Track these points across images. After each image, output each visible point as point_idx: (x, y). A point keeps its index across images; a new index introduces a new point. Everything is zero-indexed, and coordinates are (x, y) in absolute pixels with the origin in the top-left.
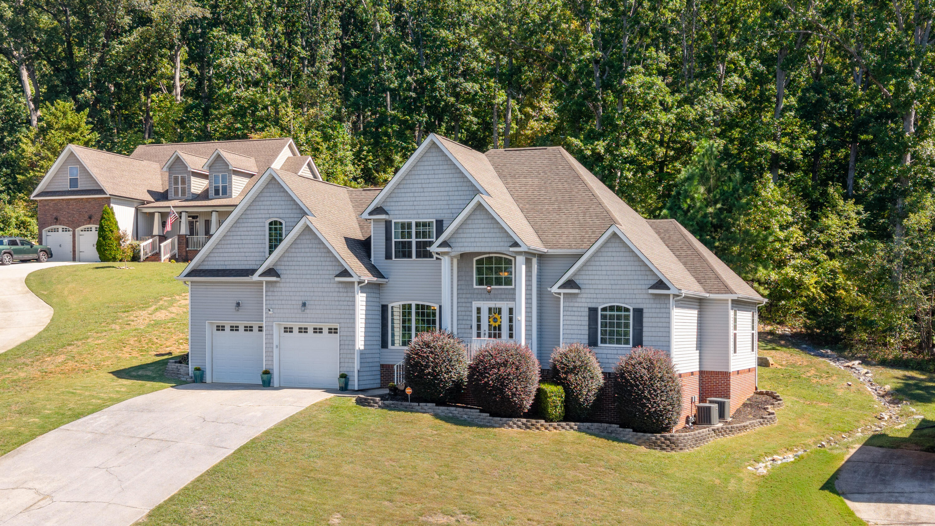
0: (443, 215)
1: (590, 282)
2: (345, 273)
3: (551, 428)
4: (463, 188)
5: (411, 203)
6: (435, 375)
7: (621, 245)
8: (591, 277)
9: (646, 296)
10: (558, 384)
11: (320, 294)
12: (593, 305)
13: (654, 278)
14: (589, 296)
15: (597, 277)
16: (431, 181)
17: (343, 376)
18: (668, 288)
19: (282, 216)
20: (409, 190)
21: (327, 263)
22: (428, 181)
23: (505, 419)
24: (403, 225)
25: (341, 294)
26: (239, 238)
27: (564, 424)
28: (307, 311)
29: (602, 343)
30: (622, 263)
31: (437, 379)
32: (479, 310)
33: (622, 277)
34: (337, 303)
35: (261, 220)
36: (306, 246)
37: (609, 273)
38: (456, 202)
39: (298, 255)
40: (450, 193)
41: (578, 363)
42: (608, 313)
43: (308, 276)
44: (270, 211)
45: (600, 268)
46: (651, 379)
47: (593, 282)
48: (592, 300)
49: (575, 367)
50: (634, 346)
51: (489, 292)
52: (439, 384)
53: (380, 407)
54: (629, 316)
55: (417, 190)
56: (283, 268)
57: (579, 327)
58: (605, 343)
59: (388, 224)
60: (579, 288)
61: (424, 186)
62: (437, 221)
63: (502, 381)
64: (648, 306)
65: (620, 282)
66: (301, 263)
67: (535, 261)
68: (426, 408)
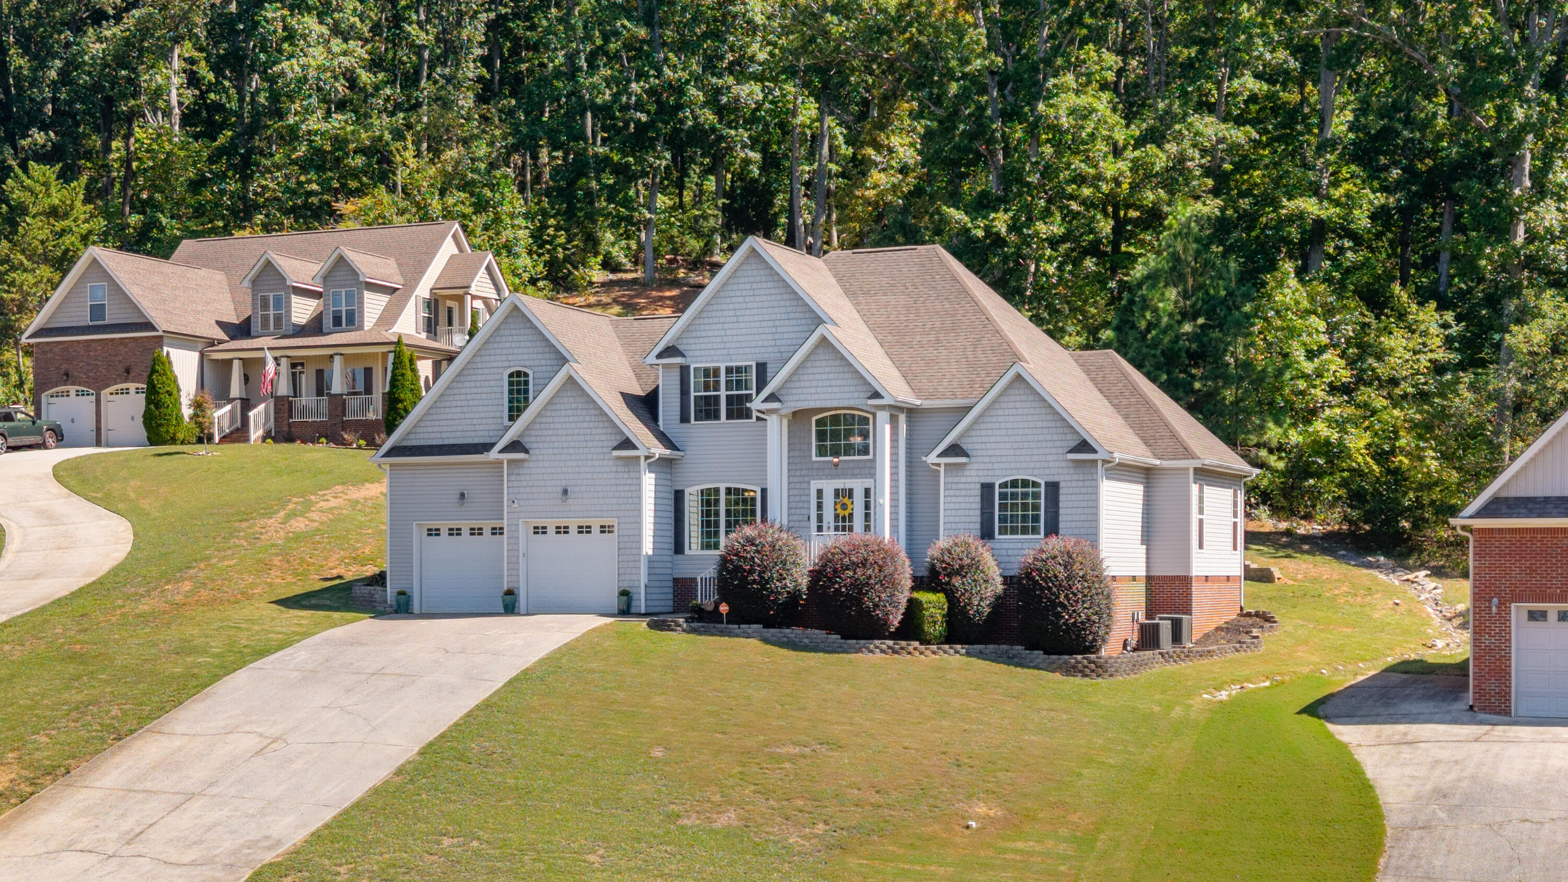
0: (766, 355)
1: (983, 446)
2: (627, 444)
3: (928, 652)
4: (797, 315)
5: (719, 339)
6: (764, 583)
7: (1028, 392)
8: (985, 439)
9: (1064, 464)
10: (938, 592)
11: (589, 476)
12: (988, 480)
13: (1075, 437)
14: (982, 466)
15: (992, 439)
16: (750, 305)
17: (624, 593)
18: (1095, 451)
19: (527, 363)
20: (715, 320)
21: (599, 431)
22: (744, 306)
23: (863, 642)
24: (707, 373)
25: (621, 475)
26: (463, 397)
27: (947, 647)
28: (569, 501)
29: (1000, 534)
30: (1030, 418)
31: (767, 589)
32: (820, 493)
33: (1030, 438)
34: (614, 488)
35: (496, 371)
36: (567, 406)
37: (1010, 432)
38: (786, 336)
39: (556, 420)
40: (777, 323)
41: (967, 561)
42: (1009, 490)
43: (571, 451)
44: (510, 358)
45: (997, 426)
46: (1069, 578)
47: (988, 446)
48: (985, 473)
49: (962, 567)
50: (1047, 535)
51: (836, 465)
52: (769, 596)
53: (684, 630)
54: (1039, 493)
55: (728, 320)
56: (533, 439)
57: (967, 512)
58: (1006, 533)
59: (684, 371)
60: (967, 456)
61: (738, 313)
62: (758, 365)
63: (860, 588)
64: (1067, 478)
65: (1026, 445)
66: (560, 432)
67: (902, 418)
68: (749, 631)
